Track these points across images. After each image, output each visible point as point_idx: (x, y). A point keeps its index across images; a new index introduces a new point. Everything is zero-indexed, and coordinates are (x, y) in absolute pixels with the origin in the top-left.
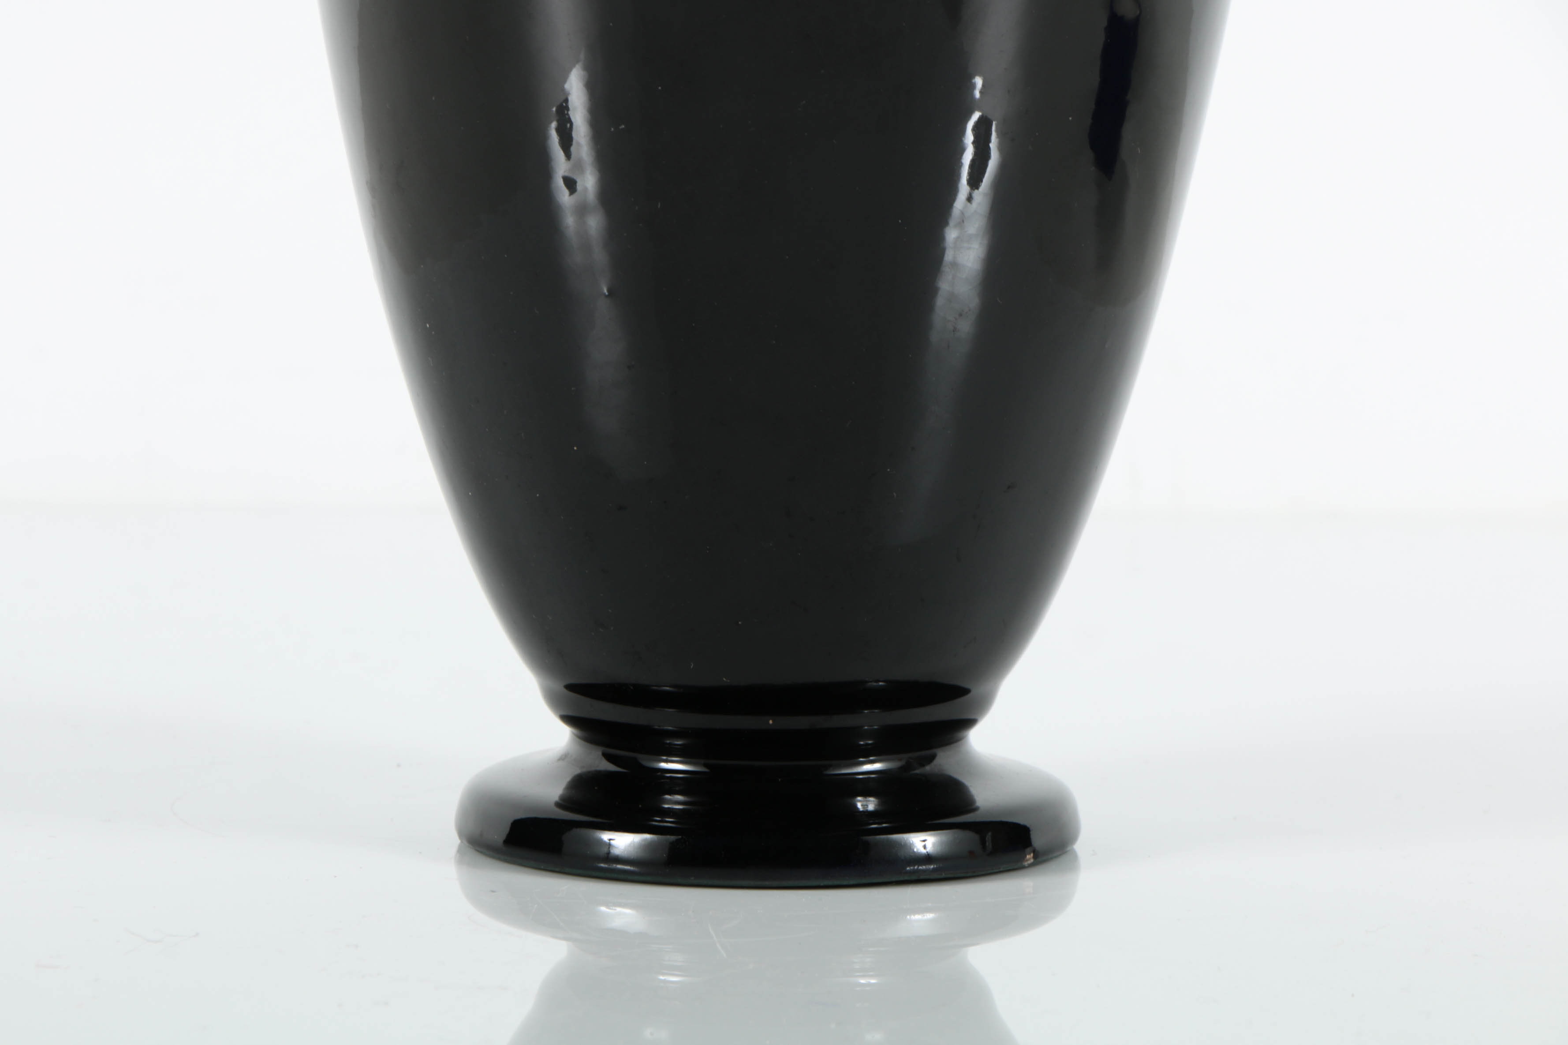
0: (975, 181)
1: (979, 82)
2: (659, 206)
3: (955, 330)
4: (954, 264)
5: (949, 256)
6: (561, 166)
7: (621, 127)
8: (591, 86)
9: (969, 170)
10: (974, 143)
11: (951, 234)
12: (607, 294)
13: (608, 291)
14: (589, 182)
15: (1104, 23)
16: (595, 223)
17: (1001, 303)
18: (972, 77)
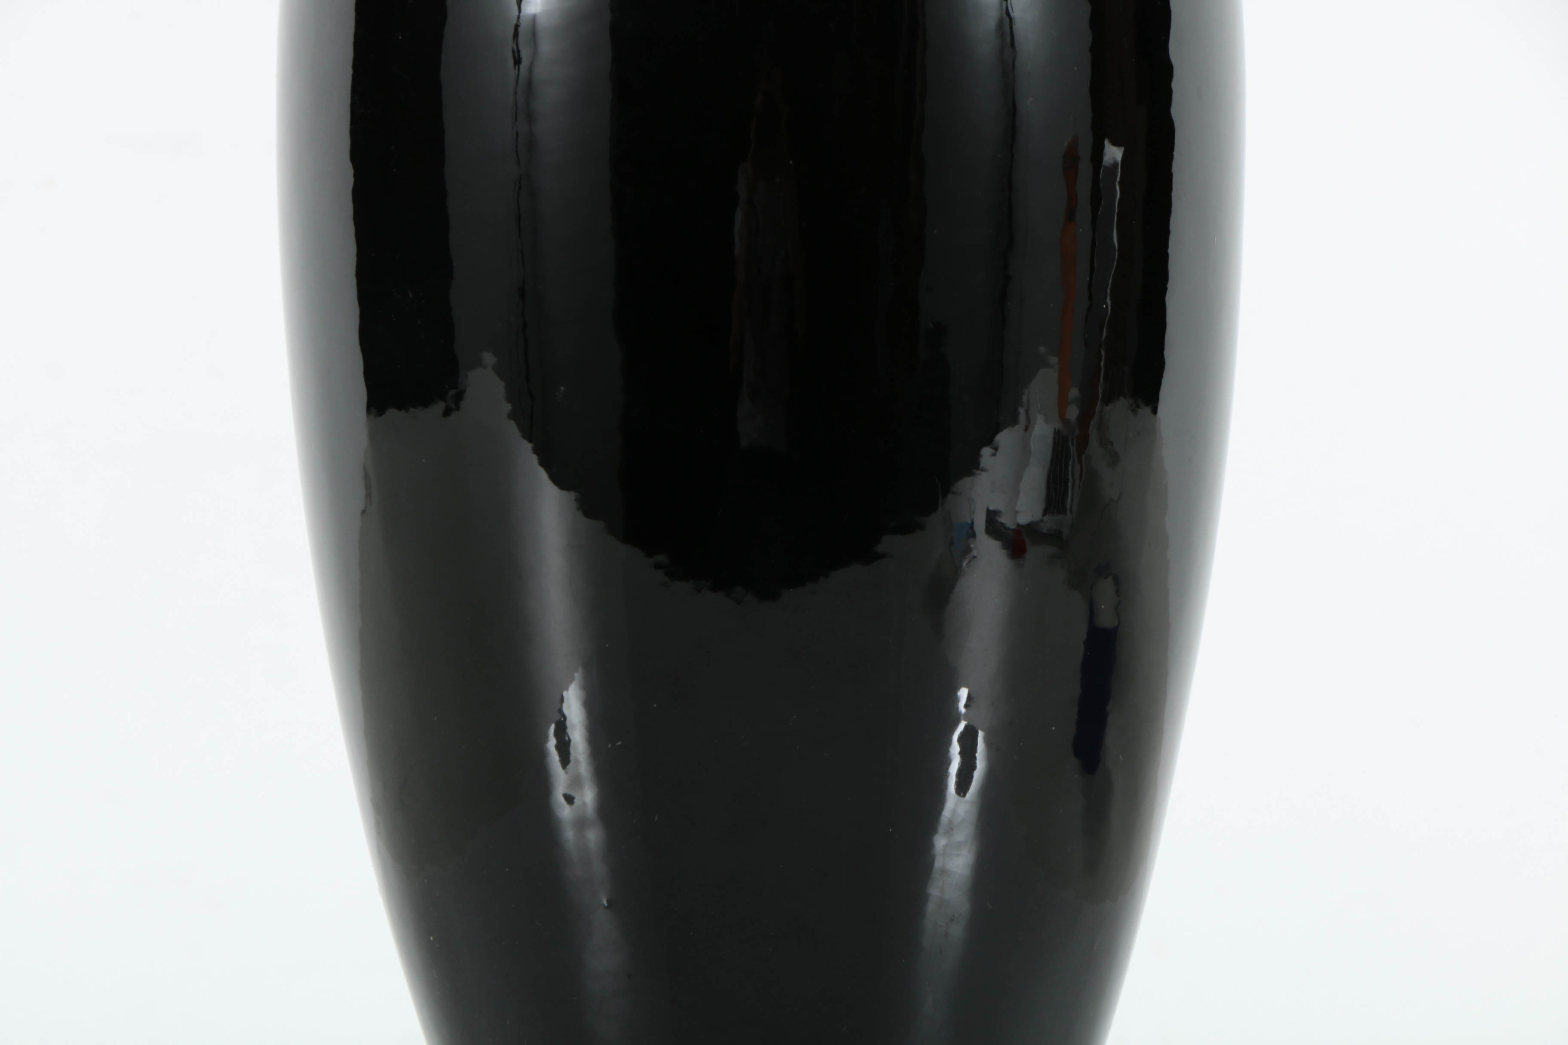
0: (962, 787)
1: (963, 694)
2: (656, 819)
3: (946, 935)
4: (944, 872)
5: (938, 863)
6: (560, 779)
7: (618, 744)
8: (589, 704)
9: (956, 780)
10: (960, 753)
11: (940, 842)
12: (606, 905)
13: (607, 902)
14: (588, 796)
15: (1083, 636)
16: (594, 836)
17: (991, 907)
18: (957, 689)
